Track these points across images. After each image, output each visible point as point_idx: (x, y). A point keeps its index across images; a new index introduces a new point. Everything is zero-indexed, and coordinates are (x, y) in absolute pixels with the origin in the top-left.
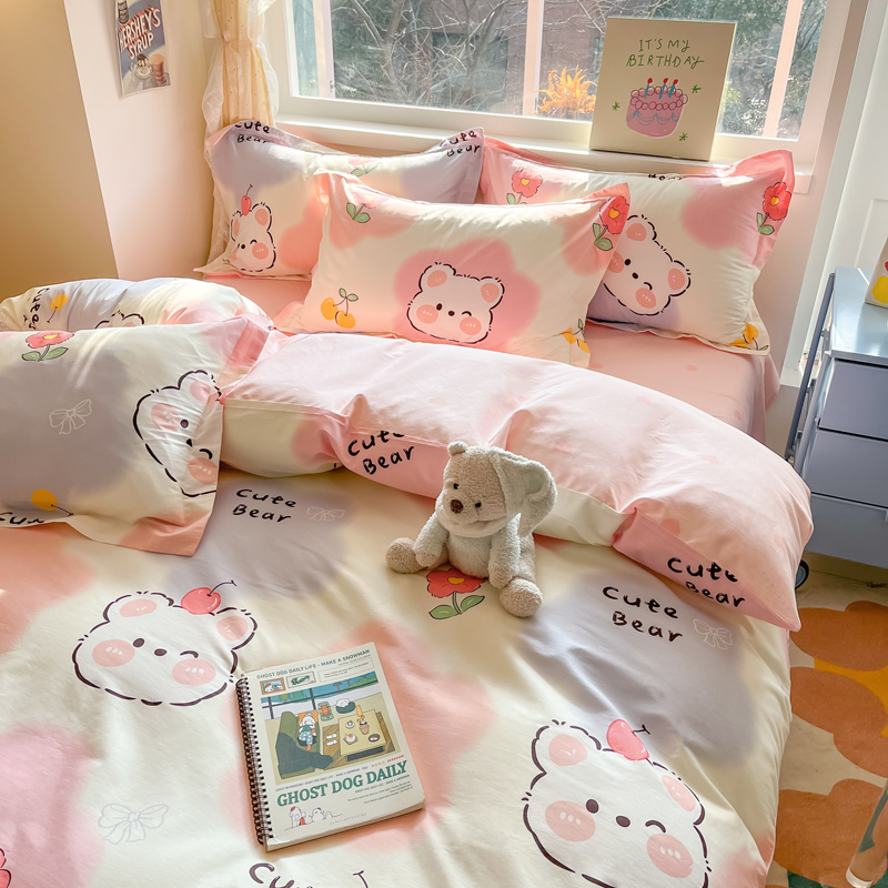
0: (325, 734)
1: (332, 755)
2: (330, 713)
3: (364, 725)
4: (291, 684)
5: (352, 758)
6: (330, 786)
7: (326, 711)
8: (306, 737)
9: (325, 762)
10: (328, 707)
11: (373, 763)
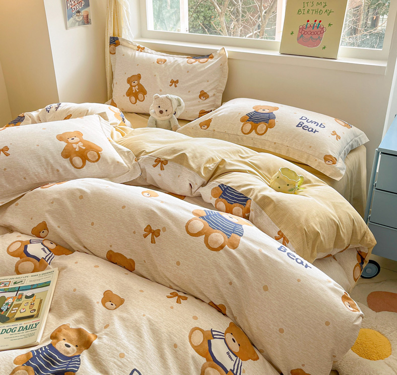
0: (13, 307)
1: (10, 317)
3: (32, 305)
4: (12, 284)
5: (18, 319)
7: (20, 297)
8: (4, 308)
9: (5, 320)
11: (25, 322)
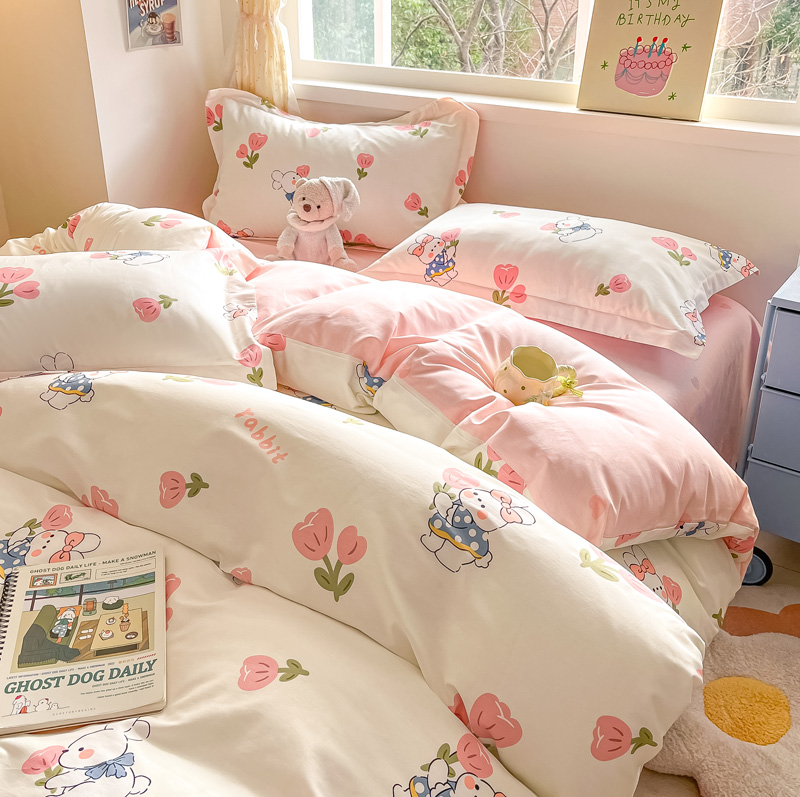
0: (81, 628)
1: (81, 648)
2: (94, 609)
3: (125, 622)
4: (63, 580)
5: (102, 653)
6: (68, 679)
7: (90, 606)
8: (60, 630)
9: (71, 655)
10: (94, 602)
